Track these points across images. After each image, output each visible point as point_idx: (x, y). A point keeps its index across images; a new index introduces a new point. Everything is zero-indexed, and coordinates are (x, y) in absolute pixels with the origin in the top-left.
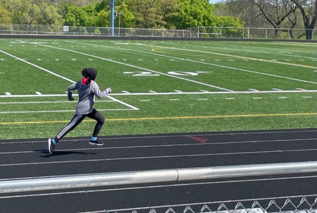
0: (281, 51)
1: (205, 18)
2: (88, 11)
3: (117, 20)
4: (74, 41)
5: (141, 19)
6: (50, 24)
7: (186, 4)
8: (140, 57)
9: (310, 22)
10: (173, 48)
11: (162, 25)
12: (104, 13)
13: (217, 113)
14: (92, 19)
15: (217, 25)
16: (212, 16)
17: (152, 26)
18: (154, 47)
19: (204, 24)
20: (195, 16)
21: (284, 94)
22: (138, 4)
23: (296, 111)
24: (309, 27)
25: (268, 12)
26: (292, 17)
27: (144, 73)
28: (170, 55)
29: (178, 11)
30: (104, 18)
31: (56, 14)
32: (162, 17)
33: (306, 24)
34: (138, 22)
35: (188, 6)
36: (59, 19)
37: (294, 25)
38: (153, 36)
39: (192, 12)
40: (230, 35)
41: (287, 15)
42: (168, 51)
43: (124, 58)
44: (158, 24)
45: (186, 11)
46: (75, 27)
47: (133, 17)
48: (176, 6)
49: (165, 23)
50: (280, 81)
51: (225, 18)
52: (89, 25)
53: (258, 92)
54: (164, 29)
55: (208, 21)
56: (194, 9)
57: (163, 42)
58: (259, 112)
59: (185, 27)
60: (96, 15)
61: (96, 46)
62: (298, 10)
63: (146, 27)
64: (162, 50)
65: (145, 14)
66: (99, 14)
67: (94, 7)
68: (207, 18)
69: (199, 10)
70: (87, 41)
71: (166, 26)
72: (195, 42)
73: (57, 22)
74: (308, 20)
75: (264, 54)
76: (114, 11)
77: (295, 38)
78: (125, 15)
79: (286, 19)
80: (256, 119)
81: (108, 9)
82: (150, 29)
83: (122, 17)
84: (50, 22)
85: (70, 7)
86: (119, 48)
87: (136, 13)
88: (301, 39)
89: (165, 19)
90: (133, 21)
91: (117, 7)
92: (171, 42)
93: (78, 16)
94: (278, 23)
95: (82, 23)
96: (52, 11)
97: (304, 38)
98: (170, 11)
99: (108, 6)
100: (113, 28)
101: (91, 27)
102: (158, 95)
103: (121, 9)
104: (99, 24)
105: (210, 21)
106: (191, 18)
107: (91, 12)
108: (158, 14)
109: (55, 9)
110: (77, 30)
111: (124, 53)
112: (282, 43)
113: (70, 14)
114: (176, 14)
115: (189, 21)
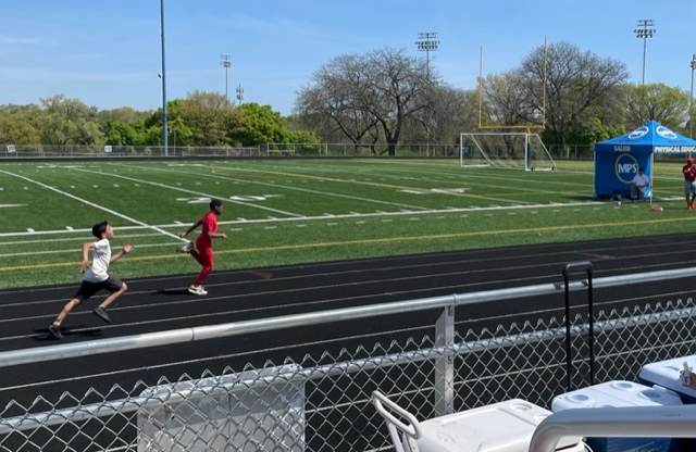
0: (361, 170)
1: (276, 133)
2: (136, 128)
3: (171, 137)
4: (118, 163)
5: (200, 135)
6: (89, 143)
7: (253, 118)
9: (393, 136)
10: (238, 169)
11: (225, 142)
12: (155, 129)
13: (285, 244)
14: (140, 136)
15: (291, 141)
16: (284, 130)
17: (214, 143)
18: (215, 168)
19: (275, 140)
20: (264, 131)
21: (362, 218)
22: (196, 118)
23: (374, 237)
24: (392, 141)
25: (347, 126)
26: (373, 131)
27: (202, 199)
28: (233, 178)
29: (244, 125)
30: (156, 135)
31: (98, 131)
32: (225, 133)
33: (389, 139)
34: (197, 139)
35: (256, 120)
36: (100, 137)
37: (376, 139)
38: (216, 155)
39: (260, 126)
40: (306, 153)
41: (368, 129)
43: (179, 182)
44: (221, 140)
45: (254, 126)
46: (121, 146)
47: (191, 133)
48: (242, 120)
49: (229, 139)
50: (358, 203)
51: (300, 132)
52: (137, 143)
53: (333, 216)
54: (229, 147)
55: (279, 137)
56: (263, 123)
57: (226, 162)
58: (334, 240)
59: (253, 144)
60: (146, 132)
61: (145, 168)
62: (379, 123)
63: (207, 145)
64: (226, 171)
65: (205, 130)
66: (149, 131)
67: (143, 123)
68: (279, 133)
69: (268, 125)
71: (230, 143)
72: (264, 161)
73: (97, 140)
74: (390, 134)
75: (342, 174)
76: (166, 127)
77: (378, 153)
78: (181, 132)
79: (367, 133)
80: (329, 248)
81: (160, 125)
82: (211, 147)
83: (178, 133)
84: (89, 141)
85: (114, 123)
86: (173, 170)
87: (194, 129)
88: (384, 155)
89: (229, 135)
90: (190, 137)
91: (171, 122)
92: (236, 162)
93: (124, 133)
94: (359, 138)
95: (129, 141)
96: (91, 129)
97: (387, 154)
98: (234, 125)
99: (160, 121)
100: (166, 147)
101: (140, 146)
103: (175, 124)
104: (150, 142)
105: (281, 137)
106: (260, 133)
107: (140, 128)
108: (220, 129)
109: (95, 126)
110: (123, 150)
111: (179, 176)
112: (362, 160)
113: (114, 131)
114: (243, 129)
115: (258, 137)
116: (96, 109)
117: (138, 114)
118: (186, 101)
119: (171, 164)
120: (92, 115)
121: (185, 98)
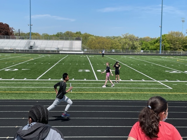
2: (151, 44)
3: (162, 47)
4: (145, 56)
5: (172, 47)
6: (136, 48)
8: (172, 64)
12: (157, 44)
14: (152, 47)
18: (178, 59)
22: (171, 41)
27: (174, 71)
28: (185, 63)
30: (157, 46)
31: (138, 45)
32: (181, 46)
36: (139, 47)
38: (178, 54)
42: (184, 61)
43: (166, 64)
44: (180, 48)
47: (169, 46)
49: (182, 48)
52: (151, 49)
54: (182, 51)
57: (182, 57)
60: (154, 45)
61: (154, 59)
63: (174, 50)
64: (182, 61)
65: (174, 45)
67: (153, 42)
70: (150, 56)
76: (161, 44)
78: (166, 45)
81: (159, 43)
82: (176, 51)
85: (144, 42)
86: (163, 59)
87: (170, 44)
91: (163, 42)
93: (146, 45)
98: (185, 43)
100: (161, 51)
102: (181, 82)
104: (155, 50)
108: (180, 44)
109: (138, 43)
111: (166, 62)
113: (144, 45)
116: (138, 38)
117: (152, 39)
118: (168, 35)
119: (163, 57)
120: (137, 40)
121: (168, 34)
